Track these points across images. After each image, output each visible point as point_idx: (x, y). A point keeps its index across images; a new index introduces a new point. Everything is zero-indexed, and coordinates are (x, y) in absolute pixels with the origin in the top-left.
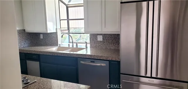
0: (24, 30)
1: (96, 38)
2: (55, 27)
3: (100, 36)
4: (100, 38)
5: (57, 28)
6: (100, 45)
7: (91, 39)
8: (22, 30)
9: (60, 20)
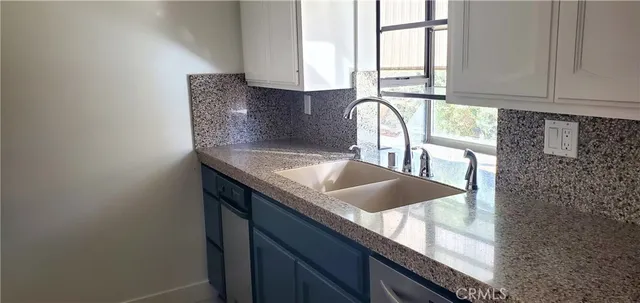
0: (241, 78)
1: (536, 138)
2: (349, 66)
3: (561, 124)
4: (561, 142)
5: (359, 69)
6: (556, 182)
7: (507, 139)
8: (231, 76)
9: (379, 32)
